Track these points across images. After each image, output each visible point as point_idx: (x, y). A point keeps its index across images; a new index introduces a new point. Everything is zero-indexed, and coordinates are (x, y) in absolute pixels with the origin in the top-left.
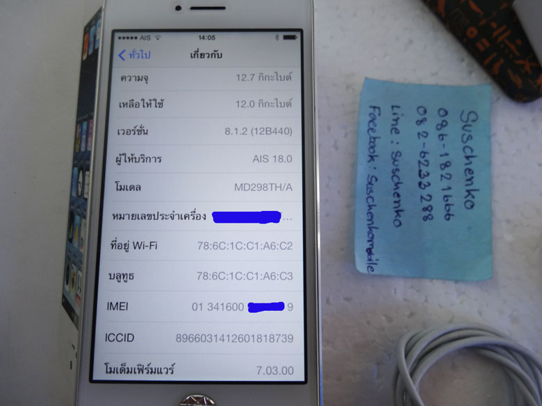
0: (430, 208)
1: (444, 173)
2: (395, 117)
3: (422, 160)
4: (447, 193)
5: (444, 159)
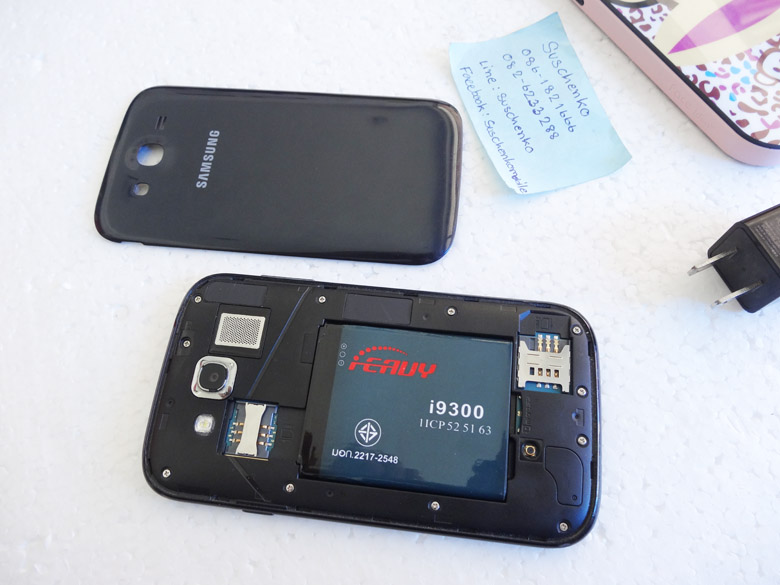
1: (551, 95)
2: (487, 70)
3: (527, 93)
4: (561, 110)
5: (546, 85)
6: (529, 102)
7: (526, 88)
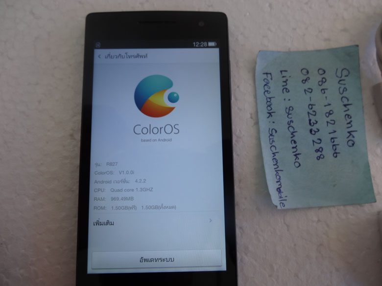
0: (321, 150)
1: (328, 119)
2: (284, 79)
3: (311, 111)
4: (332, 135)
5: (328, 109)
6: (310, 120)
7: (311, 106)
